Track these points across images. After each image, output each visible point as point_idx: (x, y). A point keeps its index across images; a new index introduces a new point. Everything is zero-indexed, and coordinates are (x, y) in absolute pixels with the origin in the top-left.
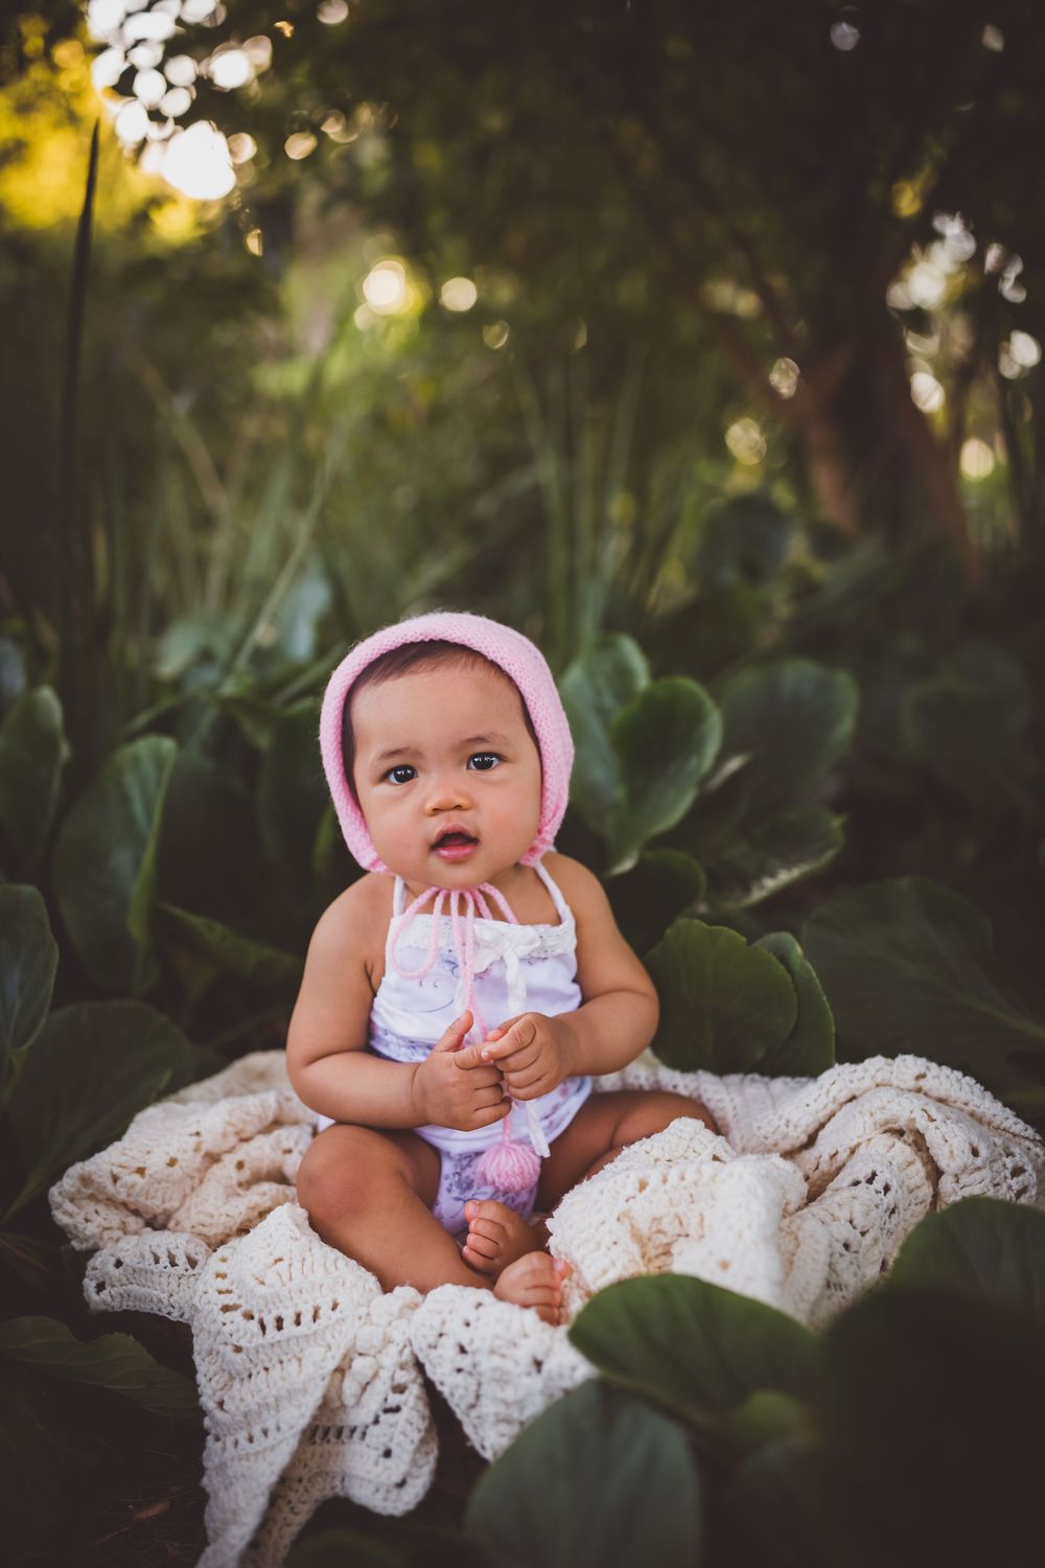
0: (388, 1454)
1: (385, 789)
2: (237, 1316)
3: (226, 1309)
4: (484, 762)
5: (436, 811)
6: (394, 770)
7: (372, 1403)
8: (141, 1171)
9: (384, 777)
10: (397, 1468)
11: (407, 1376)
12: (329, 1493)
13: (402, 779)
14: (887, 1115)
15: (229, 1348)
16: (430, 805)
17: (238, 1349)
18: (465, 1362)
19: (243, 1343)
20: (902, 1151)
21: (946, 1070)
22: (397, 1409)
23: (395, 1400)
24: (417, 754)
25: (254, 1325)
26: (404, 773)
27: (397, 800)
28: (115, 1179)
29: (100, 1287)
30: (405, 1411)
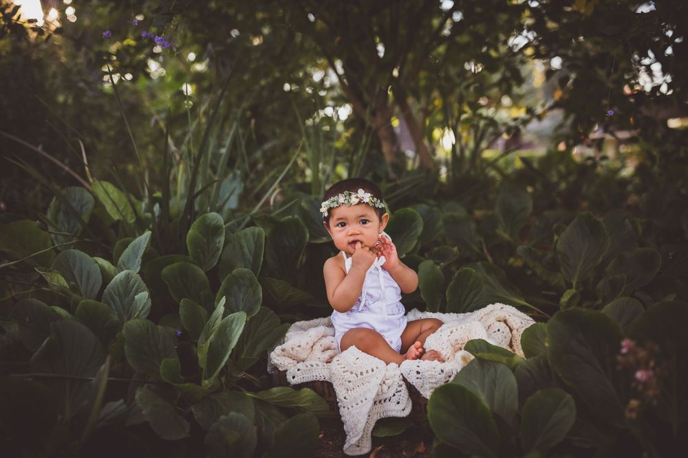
0: (398, 403)
1: (338, 228)
2: (348, 373)
3: (344, 372)
4: (364, 222)
5: (351, 235)
6: (341, 223)
7: (393, 391)
8: (299, 346)
9: (338, 225)
10: (401, 406)
11: (402, 383)
12: (379, 418)
13: (342, 226)
14: (498, 316)
15: (347, 382)
16: (350, 234)
17: (350, 382)
18: (419, 376)
19: (351, 380)
20: (503, 324)
21: (508, 306)
22: (400, 391)
23: (399, 389)
24: (346, 219)
25: (354, 375)
26: (343, 225)
27: (341, 231)
28: (292, 349)
29: (294, 377)
30: (403, 391)
